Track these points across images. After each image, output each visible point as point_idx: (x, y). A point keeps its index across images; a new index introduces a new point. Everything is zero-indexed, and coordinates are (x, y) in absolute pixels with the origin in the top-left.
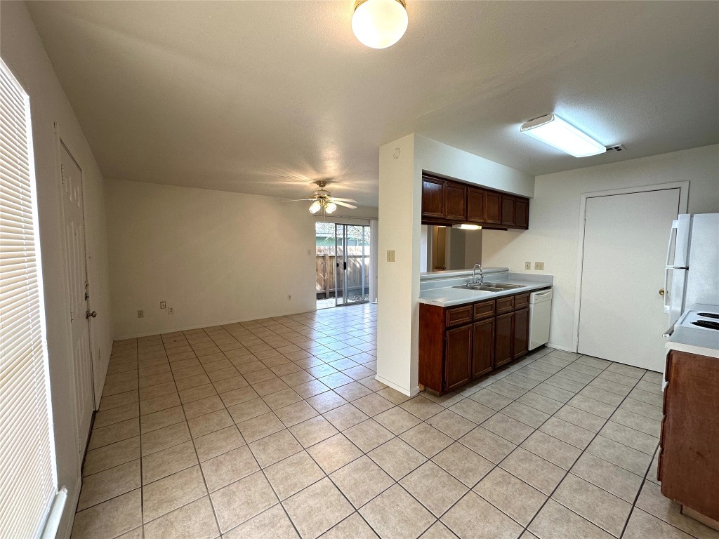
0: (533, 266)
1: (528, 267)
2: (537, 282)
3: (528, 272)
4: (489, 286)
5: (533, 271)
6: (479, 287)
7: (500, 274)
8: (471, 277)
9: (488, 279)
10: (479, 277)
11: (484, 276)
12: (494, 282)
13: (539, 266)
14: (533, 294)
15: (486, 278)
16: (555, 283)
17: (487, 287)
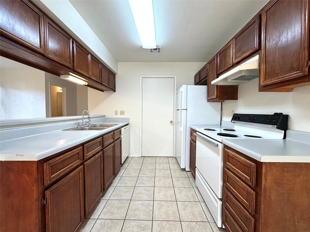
0: (119, 113)
1: (116, 114)
2: (122, 122)
3: (116, 116)
4: (95, 126)
5: (119, 116)
6: (87, 128)
7: (102, 118)
8: (81, 121)
9: (93, 122)
10: (87, 120)
11: (91, 120)
12: (98, 123)
13: (122, 113)
14: (123, 129)
15: (92, 121)
16: (131, 122)
17: (93, 128)
